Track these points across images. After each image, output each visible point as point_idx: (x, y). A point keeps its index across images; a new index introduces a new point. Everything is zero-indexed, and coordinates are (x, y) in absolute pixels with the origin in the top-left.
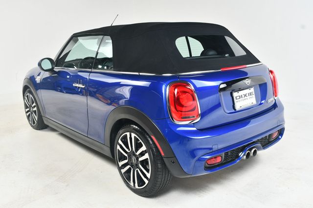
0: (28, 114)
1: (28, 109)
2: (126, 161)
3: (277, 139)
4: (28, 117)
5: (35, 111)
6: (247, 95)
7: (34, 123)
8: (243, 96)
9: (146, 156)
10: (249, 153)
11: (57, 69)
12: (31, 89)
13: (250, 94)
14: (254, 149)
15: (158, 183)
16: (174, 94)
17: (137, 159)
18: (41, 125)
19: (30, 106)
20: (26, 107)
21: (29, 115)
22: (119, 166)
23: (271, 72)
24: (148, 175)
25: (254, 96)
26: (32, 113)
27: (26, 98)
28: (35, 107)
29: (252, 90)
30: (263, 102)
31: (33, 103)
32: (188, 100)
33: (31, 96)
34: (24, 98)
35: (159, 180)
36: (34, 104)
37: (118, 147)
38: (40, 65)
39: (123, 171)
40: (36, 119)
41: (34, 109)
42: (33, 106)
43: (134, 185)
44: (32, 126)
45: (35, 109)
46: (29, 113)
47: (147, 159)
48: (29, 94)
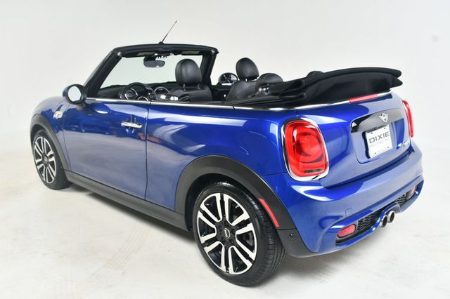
0: (39, 167)
1: (40, 160)
2: (213, 235)
3: (415, 196)
4: (40, 171)
5: (53, 162)
6: (382, 136)
7: (50, 179)
8: (378, 138)
9: (250, 227)
10: (386, 218)
11: (89, 100)
12: (47, 129)
13: (386, 135)
14: (391, 213)
15: (269, 266)
16: (293, 137)
17: (233, 231)
18: (62, 182)
19: (44, 155)
20: (37, 156)
21: (42, 168)
22: (200, 242)
23: (406, 103)
24: (253, 255)
25: (390, 137)
26: (46, 166)
27: (37, 143)
28: (51, 156)
29: (387, 129)
30: (400, 145)
31: (48, 150)
32: (313, 145)
33: (45, 140)
34: (33, 144)
35: (270, 262)
36: (51, 152)
37: (200, 215)
38: (65, 94)
39: (208, 249)
40: (55, 174)
41: (50, 160)
42: (48, 155)
43: (227, 269)
44: (46, 184)
45: (53, 159)
46: (42, 165)
47: (251, 231)
48: (42, 138)
